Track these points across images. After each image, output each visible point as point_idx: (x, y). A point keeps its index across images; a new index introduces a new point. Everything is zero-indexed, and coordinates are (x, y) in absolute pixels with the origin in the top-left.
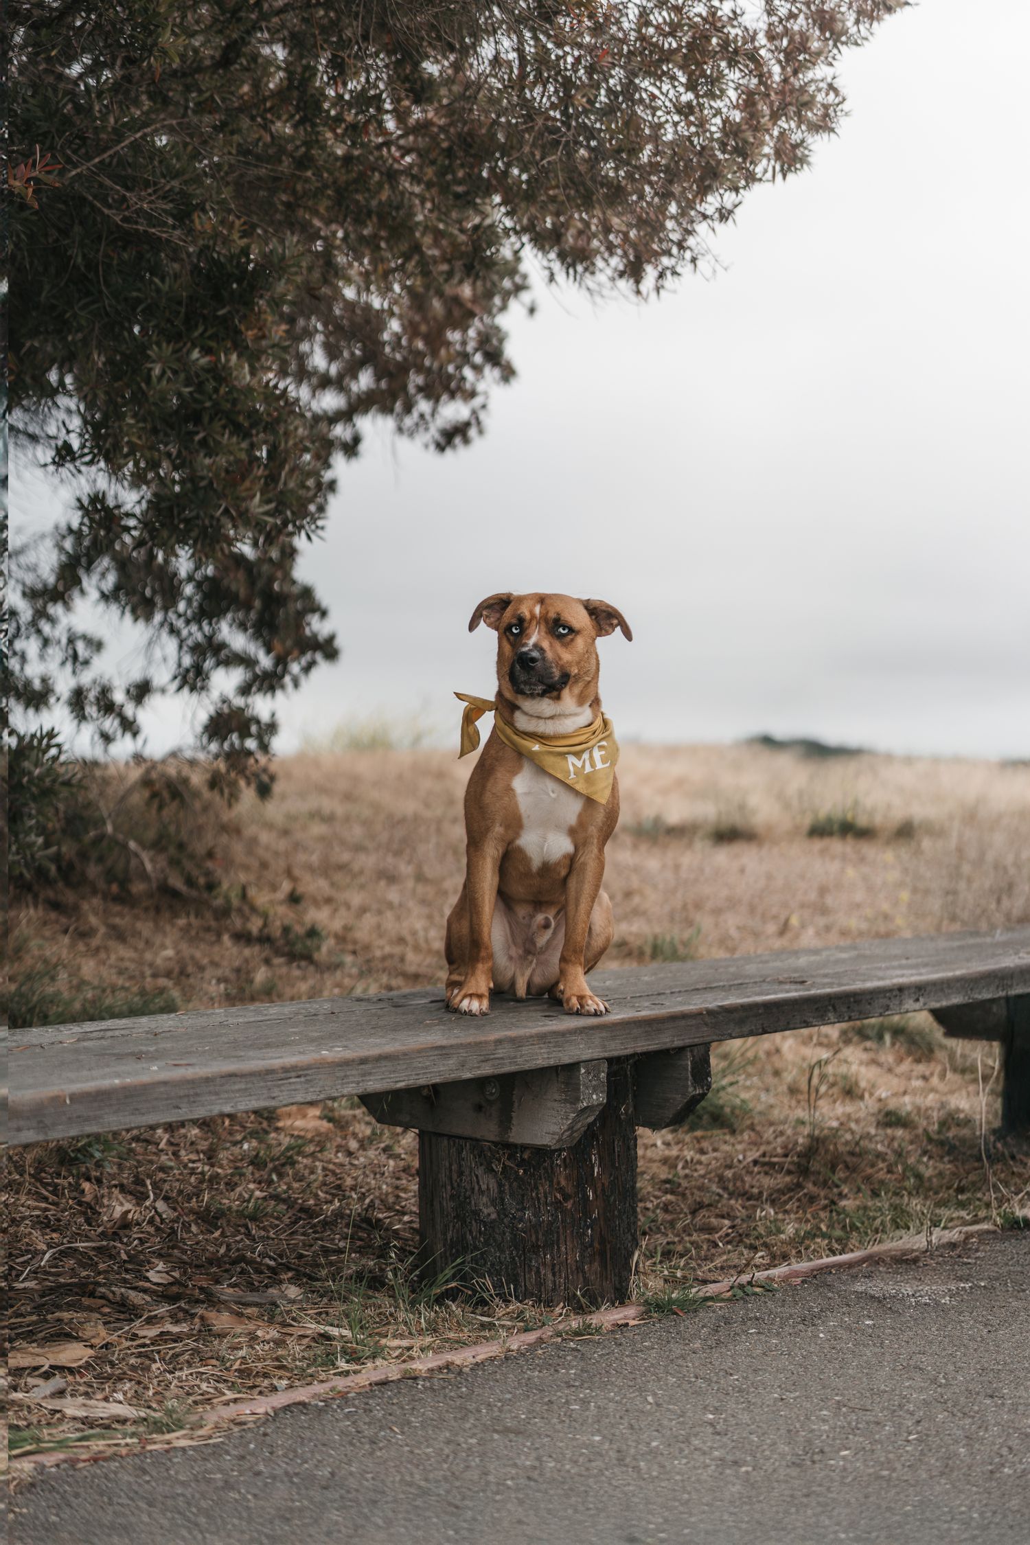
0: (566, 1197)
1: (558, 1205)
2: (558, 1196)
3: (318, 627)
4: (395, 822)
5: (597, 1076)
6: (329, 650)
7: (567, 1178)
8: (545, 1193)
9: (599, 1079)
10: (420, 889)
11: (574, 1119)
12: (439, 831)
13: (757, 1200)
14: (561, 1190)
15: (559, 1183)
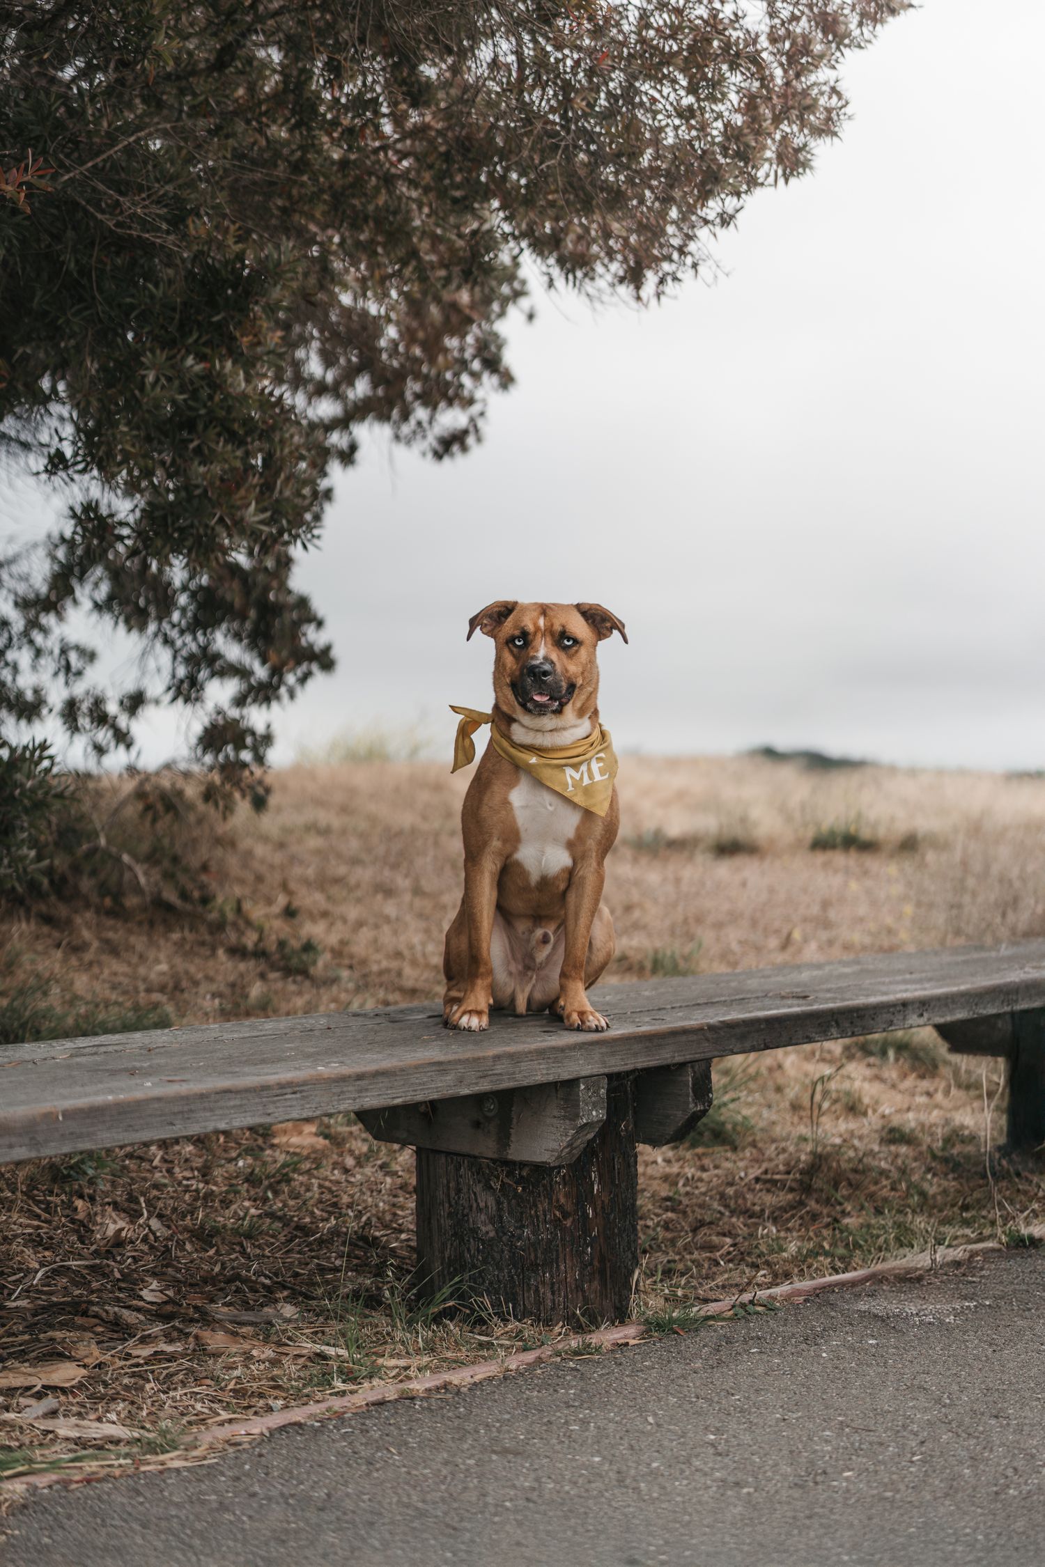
0: (566, 1215)
1: (557, 1222)
2: (557, 1213)
3: (314, 637)
4: (392, 835)
5: (596, 1092)
6: (325, 660)
7: (566, 1196)
8: (544, 1211)
9: (598, 1095)
10: (418, 903)
11: (573, 1136)
12: (436, 844)
13: (759, 1218)
14: (560, 1208)
15: (558, 1201)
